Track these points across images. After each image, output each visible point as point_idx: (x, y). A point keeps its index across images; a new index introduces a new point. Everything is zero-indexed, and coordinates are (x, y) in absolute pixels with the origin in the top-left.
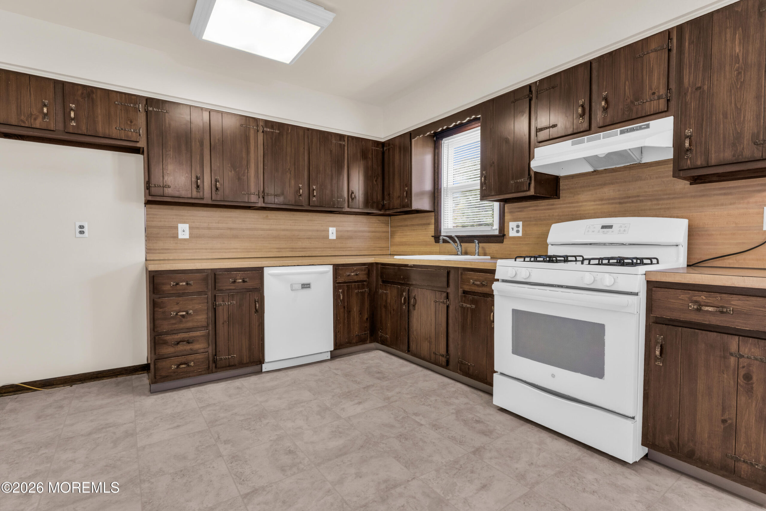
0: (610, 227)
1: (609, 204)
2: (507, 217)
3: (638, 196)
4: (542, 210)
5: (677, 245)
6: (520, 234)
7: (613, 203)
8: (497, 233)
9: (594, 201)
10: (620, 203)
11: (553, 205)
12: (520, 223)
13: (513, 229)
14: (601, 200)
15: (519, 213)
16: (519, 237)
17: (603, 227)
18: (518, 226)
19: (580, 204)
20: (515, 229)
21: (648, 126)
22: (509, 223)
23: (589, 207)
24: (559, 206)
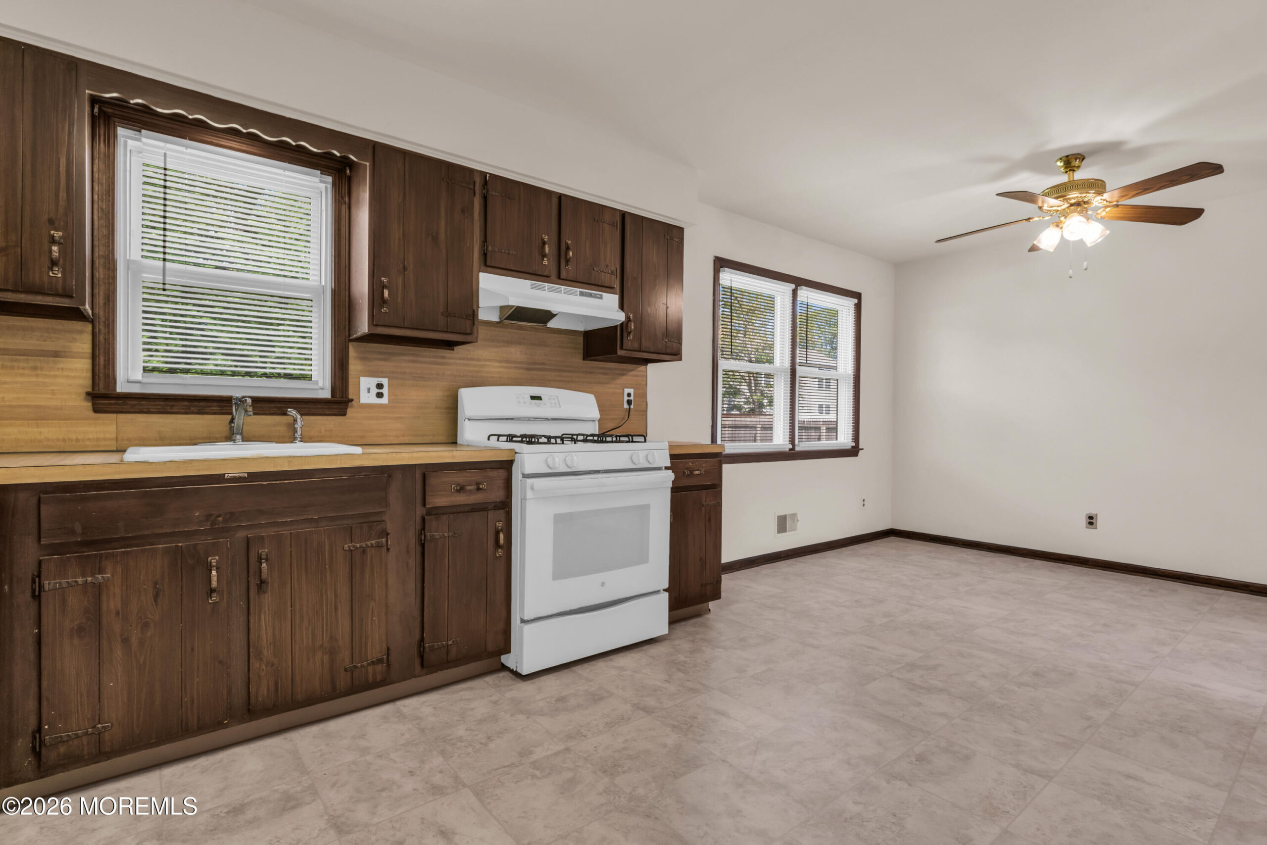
0: (539, 398)
1: (516, 368)
2: (354, 366)
3: (543, 364)
4: (425, 363)
5: (594, 421)
6: (385, 400)
7: (520, 368)
8: (326, 394)
9: (500, 362)
10: (528, 369)
11: (443, 357)
12: (385, 381)
13: (369, 390)
14: (508, 362)
15: (381, 363)
16: (381, 406)
17: (533, 398)
18: (380, 386)
19: (483, 363)
20: (375, 391)
21: (601, 297)
22: (359, 378)
23: (494, 369)
24: (452, 361)
